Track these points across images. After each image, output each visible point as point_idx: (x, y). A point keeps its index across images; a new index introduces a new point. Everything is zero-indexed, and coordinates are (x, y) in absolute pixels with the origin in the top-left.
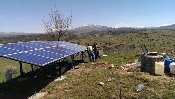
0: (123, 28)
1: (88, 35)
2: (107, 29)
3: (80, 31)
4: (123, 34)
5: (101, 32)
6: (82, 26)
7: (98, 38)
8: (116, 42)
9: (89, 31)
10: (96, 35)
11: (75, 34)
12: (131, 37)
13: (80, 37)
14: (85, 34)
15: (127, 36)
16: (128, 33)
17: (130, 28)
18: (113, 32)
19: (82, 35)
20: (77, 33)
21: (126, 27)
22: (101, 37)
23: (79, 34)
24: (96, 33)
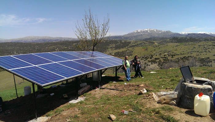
0: (194, 34)
1: (145, 42)
2: (170, 35)
3: (135, 37)
4: (193, 43)
5: (163, 38)
6: (137, 31)
7: (158, 46)
8: (183, 53)
9: (145, 38)
10: (155, 43)
11: (128, 41)
12: (205, 47)
13: (134, 44)
14: (140, 40)
15: (200, 46)
16: (201, 41)
17: (205, 34)
18: (180, 39)
19: (136, 42)
20: (130, 39)
21: (199, 33)
22: (161, 45)
23: (132, 41)
24: (155, 40)
